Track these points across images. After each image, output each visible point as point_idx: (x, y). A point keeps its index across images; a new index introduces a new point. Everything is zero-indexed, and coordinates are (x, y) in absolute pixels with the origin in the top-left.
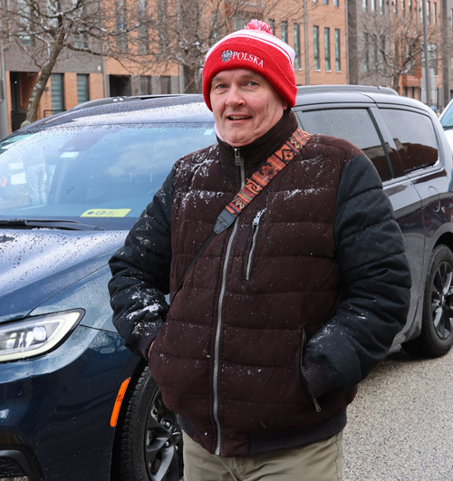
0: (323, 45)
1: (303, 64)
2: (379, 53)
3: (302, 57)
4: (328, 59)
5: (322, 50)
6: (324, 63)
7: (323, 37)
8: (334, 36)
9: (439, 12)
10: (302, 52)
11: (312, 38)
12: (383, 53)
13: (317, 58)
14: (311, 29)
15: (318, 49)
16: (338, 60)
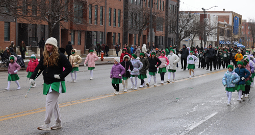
0: (113, 16)
1: (104, 23)
2: (134, 21)
3: (104, 21)
4: (115, 22)
5: (112, 18)
6: (113, 23)
7: (113, 12)
8: (118, 12)
9: (165, 5)
10: (104, 18)
11: (108, 12)
12: (135, 21)
13: (110, 21)
14: (108, 9)
15: (111, 17)
16: (120, 23)
